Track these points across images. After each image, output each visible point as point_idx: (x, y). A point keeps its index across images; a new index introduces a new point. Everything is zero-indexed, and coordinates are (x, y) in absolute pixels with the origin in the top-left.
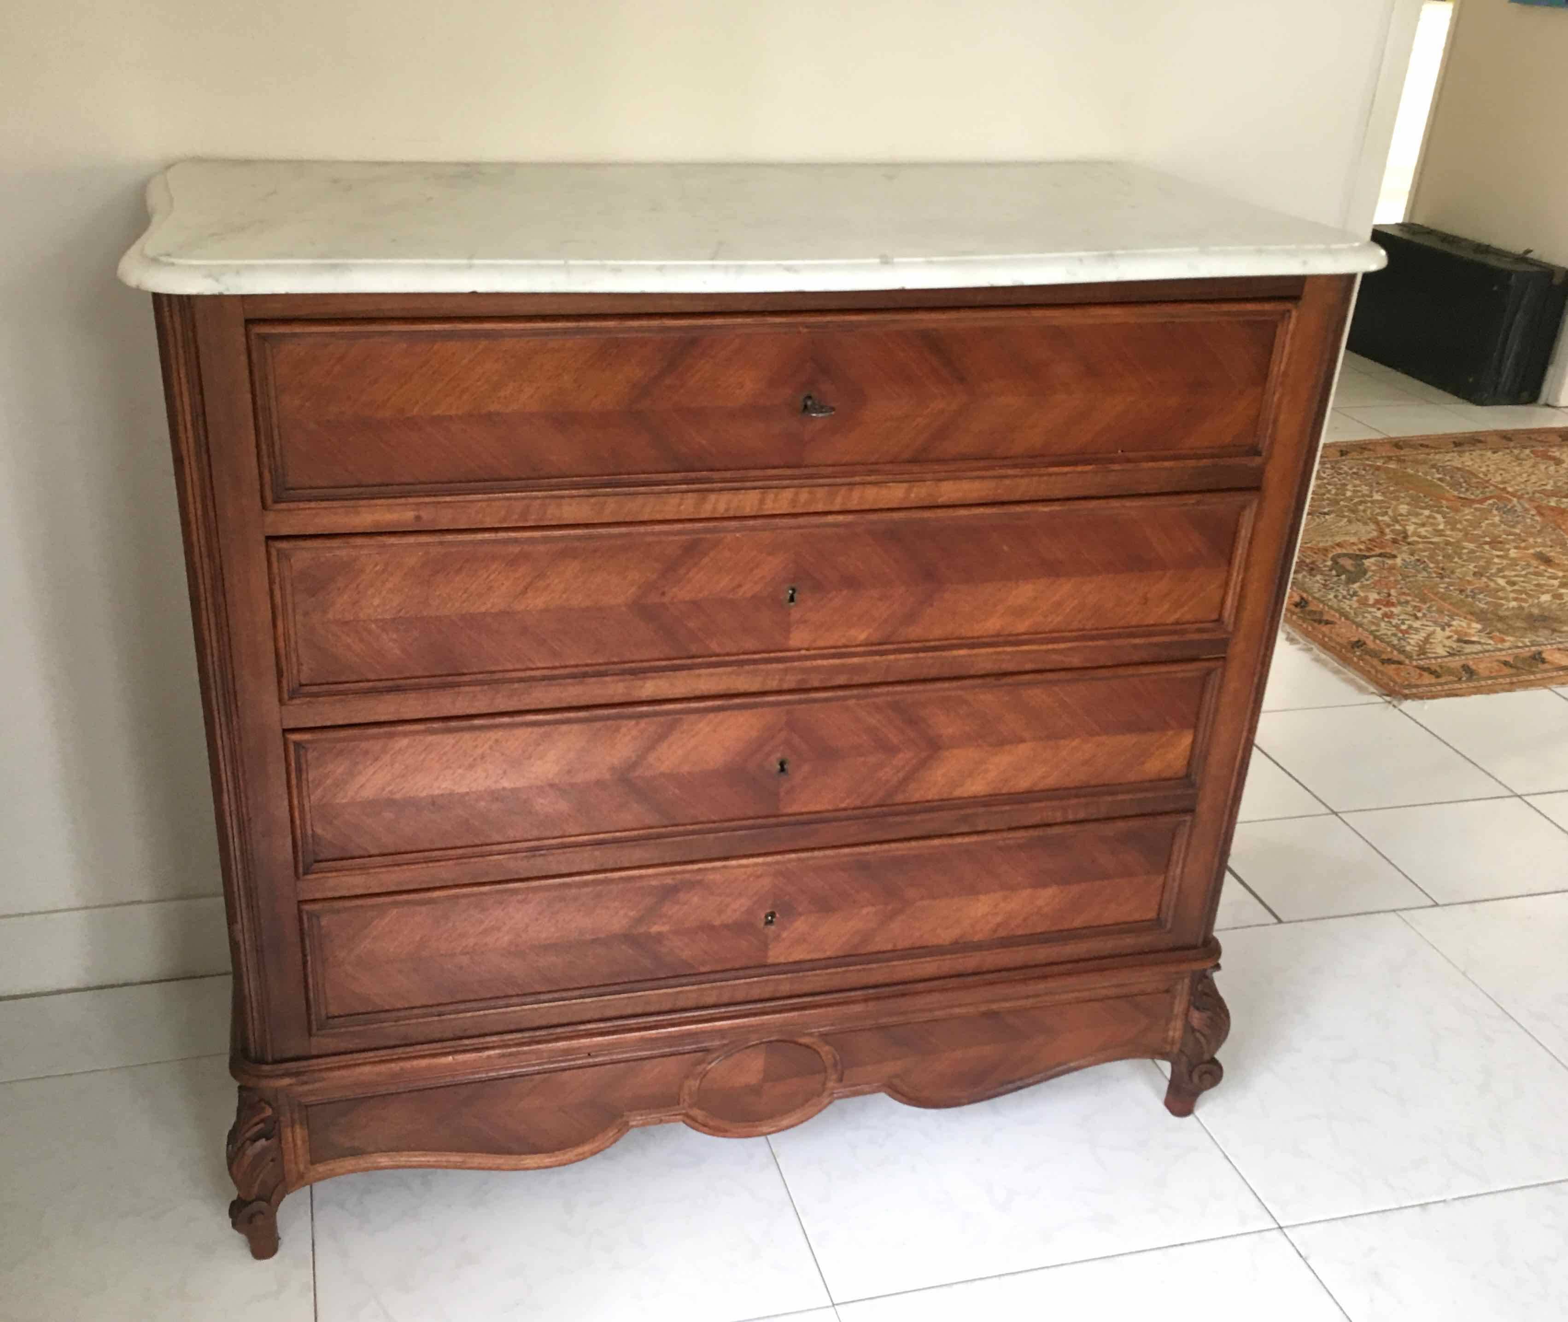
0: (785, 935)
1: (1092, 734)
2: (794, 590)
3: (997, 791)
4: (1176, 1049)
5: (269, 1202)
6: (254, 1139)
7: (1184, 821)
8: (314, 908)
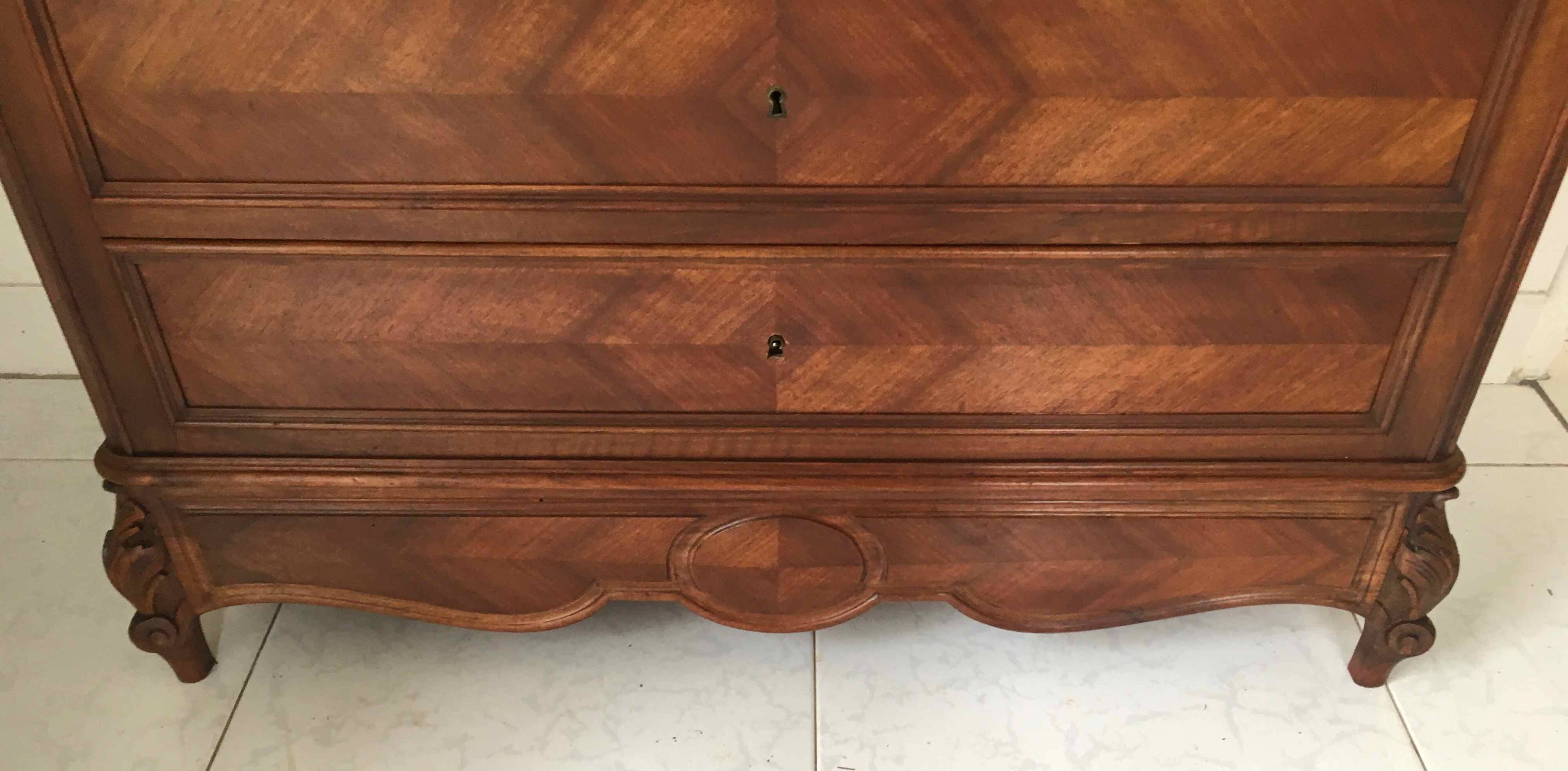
0: (799, 371)
1: (1296, 91)
3: (1125, 181)
4: (1370, 599)
5: (173, 621)
6: (129, 545)
7: (1436, 260)
8: (122, 248)
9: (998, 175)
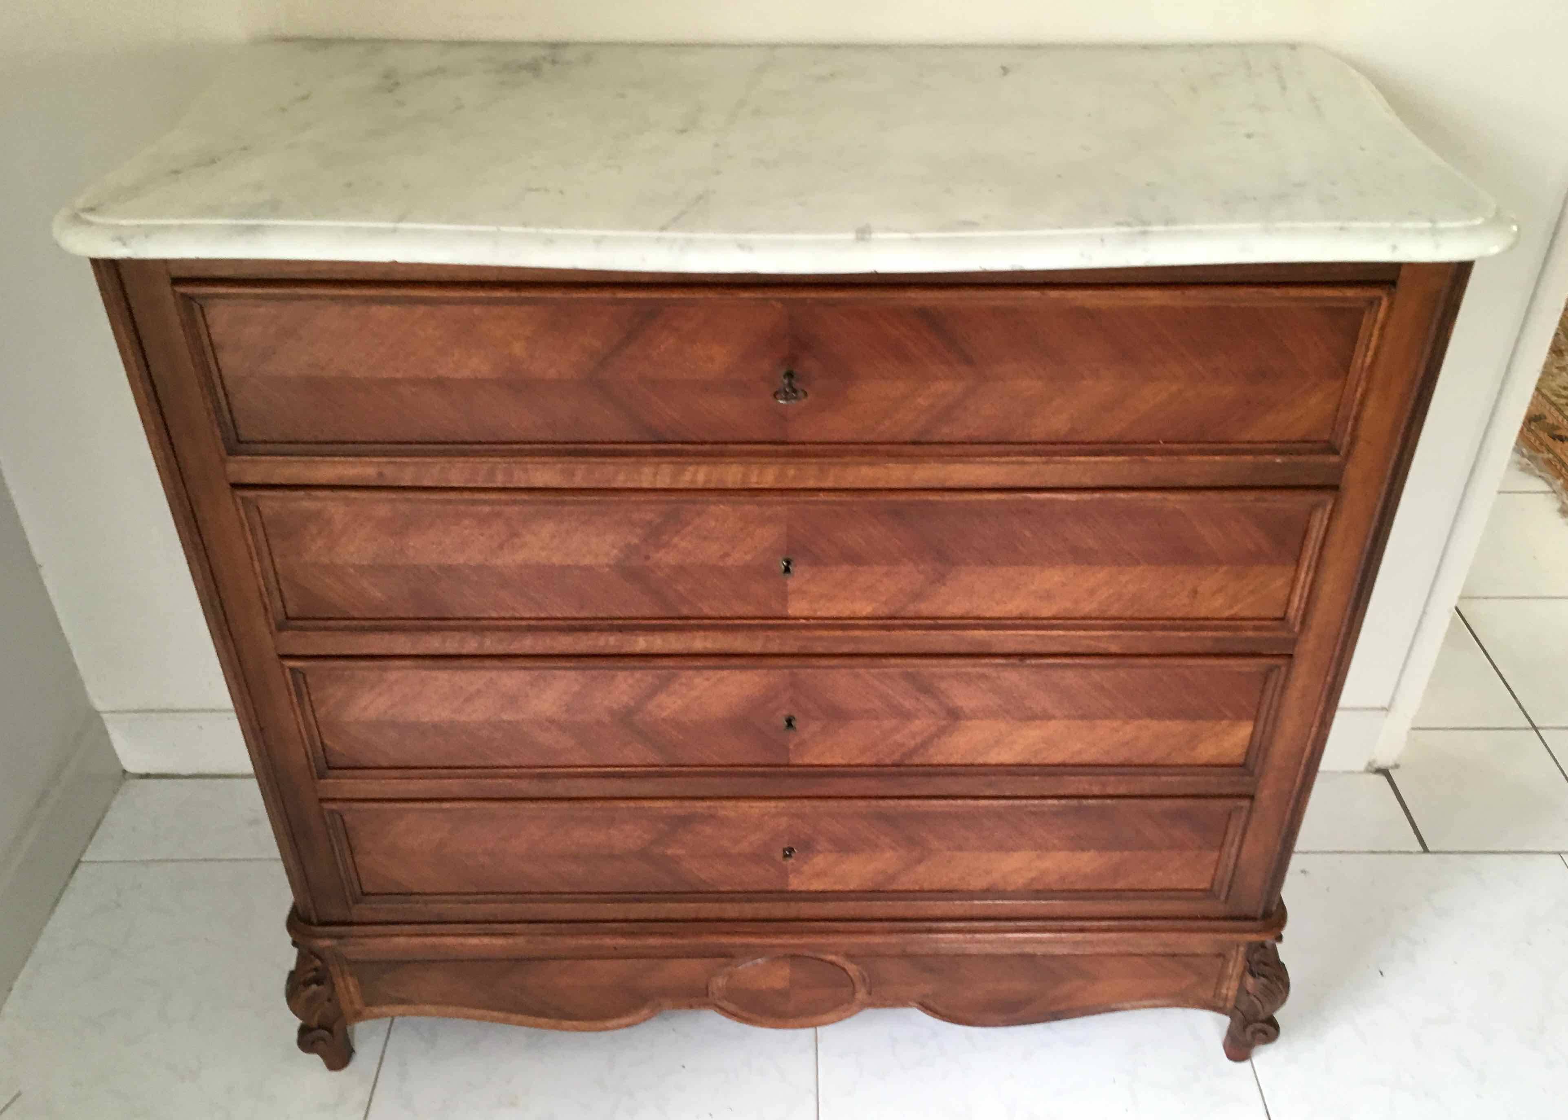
0: (804, 867)
1: (1133, 717)
2: (788, 562)
3: (1026, 762)
4: (1230, 1005)
5: (330, 1031)
6: (307, 984)
7: (1242, 808)
8: (334, 806)
9: (938, 759)
